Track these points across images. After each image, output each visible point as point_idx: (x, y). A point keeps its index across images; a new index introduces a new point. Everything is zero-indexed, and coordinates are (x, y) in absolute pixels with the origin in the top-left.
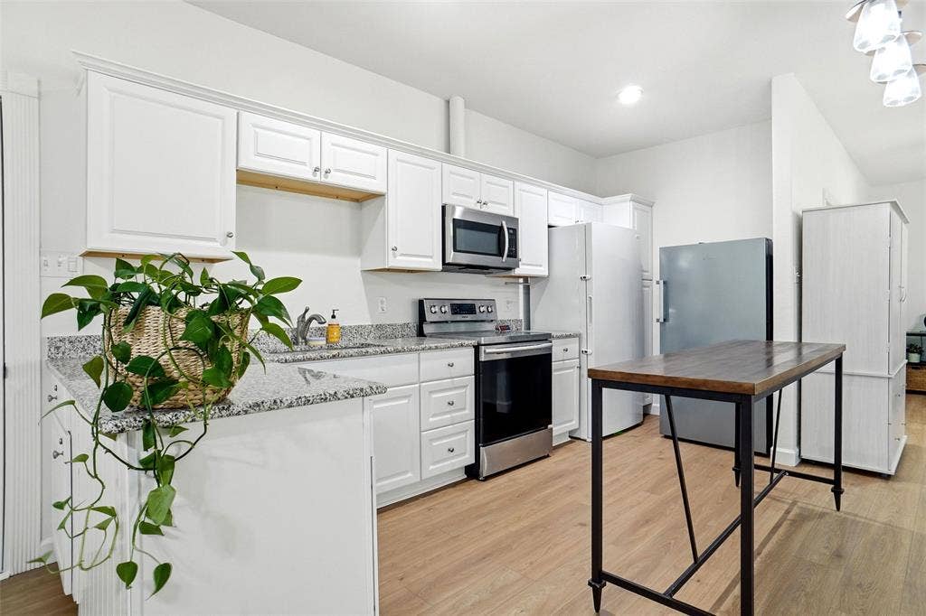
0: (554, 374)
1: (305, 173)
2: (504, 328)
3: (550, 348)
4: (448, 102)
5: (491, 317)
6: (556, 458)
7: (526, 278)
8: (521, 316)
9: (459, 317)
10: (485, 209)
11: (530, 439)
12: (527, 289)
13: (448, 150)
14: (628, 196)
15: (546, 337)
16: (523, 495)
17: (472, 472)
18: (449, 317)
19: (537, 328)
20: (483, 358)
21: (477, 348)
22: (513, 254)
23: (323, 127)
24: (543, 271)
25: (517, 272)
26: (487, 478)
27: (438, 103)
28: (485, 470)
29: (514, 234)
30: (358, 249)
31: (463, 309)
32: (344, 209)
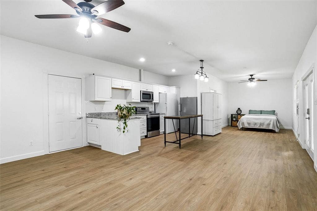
0: (160, 121)
1: (120, 87)
2: (150, 112)
3: (159, 116)
4: (140, 70)
5: (148, 110)
6: (160, 136)
7: (155, 103)
8: (154, 110)
9: (143, 110)
10: (147, 91)
11: (155, 132)
12: (155, 105)
13: (140, 81)
14: (175, 87)
15: (159, 114)
16: (155, 139)
17: (146, 137)
18: (141, 110)
19: (157, 112)
20: (148, 117)
21: (147, 116)
22: (153, 99)
23: (122, 79)
24: (158, 102)
25: (153, 102)
26: (149, 138)
27: (138, 71)
28: (148, 136)
29: (153, 95)
30: (126, 98)
31: (143, 109)
32: (123, 91)
